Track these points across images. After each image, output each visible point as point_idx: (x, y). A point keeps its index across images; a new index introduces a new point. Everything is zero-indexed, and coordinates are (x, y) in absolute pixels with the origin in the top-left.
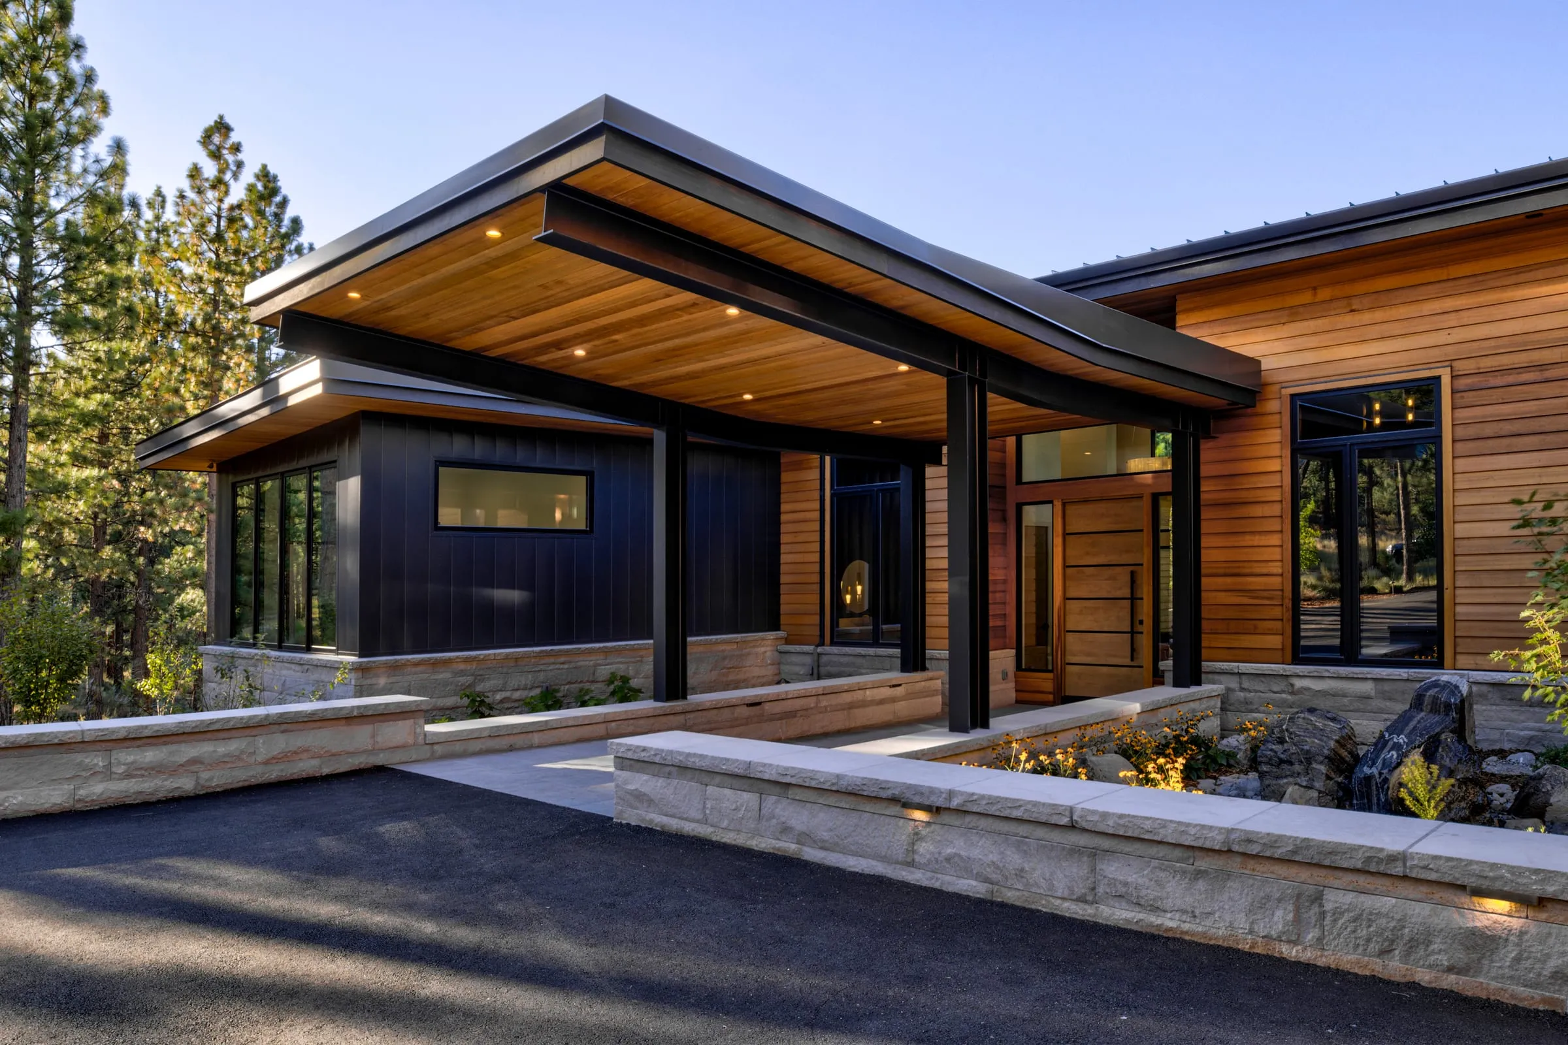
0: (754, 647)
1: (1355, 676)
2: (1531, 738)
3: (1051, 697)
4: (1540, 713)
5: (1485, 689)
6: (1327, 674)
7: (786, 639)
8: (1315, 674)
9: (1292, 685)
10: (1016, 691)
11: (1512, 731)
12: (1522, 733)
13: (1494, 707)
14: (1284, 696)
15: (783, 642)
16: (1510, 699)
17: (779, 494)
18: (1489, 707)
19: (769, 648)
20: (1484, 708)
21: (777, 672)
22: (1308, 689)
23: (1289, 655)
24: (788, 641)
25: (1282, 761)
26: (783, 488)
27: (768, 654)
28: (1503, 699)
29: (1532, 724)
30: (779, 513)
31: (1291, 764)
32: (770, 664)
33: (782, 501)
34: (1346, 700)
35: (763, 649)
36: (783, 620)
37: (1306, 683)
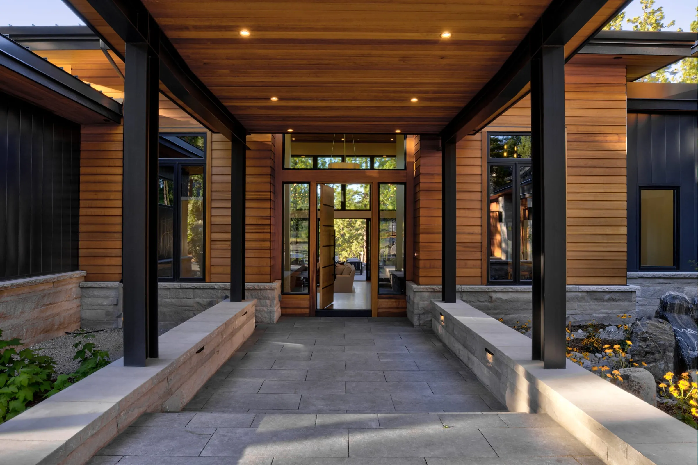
0: (65, 285)
1: (525, 290)
2: (604, 318)
3: (307, 311)
4: (607, 305)
5: (585, 294)
6: (511, 290)
7: (85, 277)
8: (505, 290)
9: (491, 297)
10: (281, 308)
11: (595, 315)
12: (599, 316)
13: (588, 303)
14: (486, 303)
15: (83, 279)
16: (595, 299)
17: (78, 159)
18: (585, 304)
19: (74, 285)
20: (583, 304)
21: (79, 304)
22: (500, 299)
23: (485, 280)
24: (87, 279)
25: (647, 353)
26: (83, 155)
27: (74, 290)
28: (591, 299)
29: (603, 311)
30: (79, 175)
31: (653, 354)
32: (75, 298)
33: (81, 165)
34: (519, 304)
35: (70, 286)
36: (82, 261)
37: (499, 295)
